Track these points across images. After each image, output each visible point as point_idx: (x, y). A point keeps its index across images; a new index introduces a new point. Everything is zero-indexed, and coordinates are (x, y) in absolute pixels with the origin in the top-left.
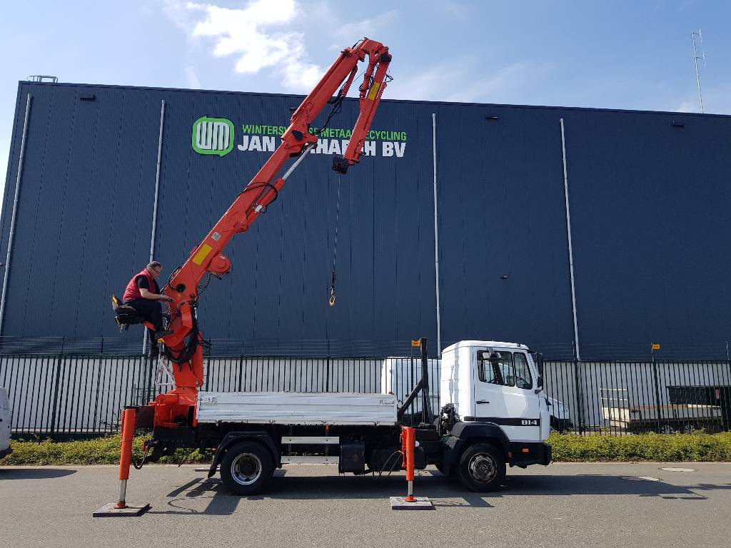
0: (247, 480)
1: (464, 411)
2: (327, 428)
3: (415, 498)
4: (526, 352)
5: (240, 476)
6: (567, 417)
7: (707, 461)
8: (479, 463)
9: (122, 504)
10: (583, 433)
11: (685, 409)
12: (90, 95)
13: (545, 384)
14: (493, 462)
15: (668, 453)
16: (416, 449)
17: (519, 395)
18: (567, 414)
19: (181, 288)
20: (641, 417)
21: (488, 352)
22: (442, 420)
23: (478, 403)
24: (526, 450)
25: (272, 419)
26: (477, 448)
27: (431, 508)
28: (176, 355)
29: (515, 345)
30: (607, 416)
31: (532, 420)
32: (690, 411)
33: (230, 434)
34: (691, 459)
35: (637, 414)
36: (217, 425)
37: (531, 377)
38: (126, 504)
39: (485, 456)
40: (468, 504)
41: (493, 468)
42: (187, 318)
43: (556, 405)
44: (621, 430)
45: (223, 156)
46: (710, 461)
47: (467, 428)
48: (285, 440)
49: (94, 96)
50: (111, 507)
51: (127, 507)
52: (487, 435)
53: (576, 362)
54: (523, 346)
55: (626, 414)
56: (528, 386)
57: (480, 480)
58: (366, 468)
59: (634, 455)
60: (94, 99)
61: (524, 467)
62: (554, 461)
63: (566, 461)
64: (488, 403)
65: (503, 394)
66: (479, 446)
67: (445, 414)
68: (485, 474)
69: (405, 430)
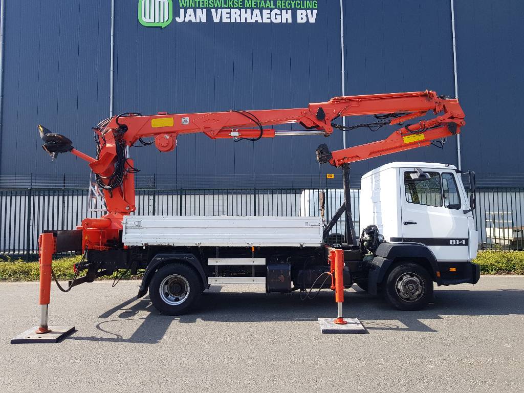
0: (177, 300)
1: (389, 232)
2: (253, 250)
3: (345, 320)
4: (454, 172)
5: (169, 297)
8: (407, 283)
9: (45, 329)
14: (421, 281)
17: (447, 215)
21: (415, 172)
22: (364, 241)
23: (406, 223)
24: (453, 270)
25: (198, 242)
26: (404, 267)
27: (364, 332)
29: (443, 166)
30: (489, 234)
31: (460, 240)
33: (158, 257)
36: (144, 248)
37: (459, 197)
38: (49, 329)
39: (412, 276)
41: (420, 289)
44: (505, 247)
45: (164, 28)
47: (394, 248)
48: (212, 262)
50: (32, 333)
51: (50, 332)
52: (414, 256)
54: (452, 166)
56: (456, 206)
57: (407, 299)
58: (292, 286)
64: (416, 223)
65: (428, 214)
66: (407, 266)
67: (366, 236)
68: (413, 294)
69: (333, 252)
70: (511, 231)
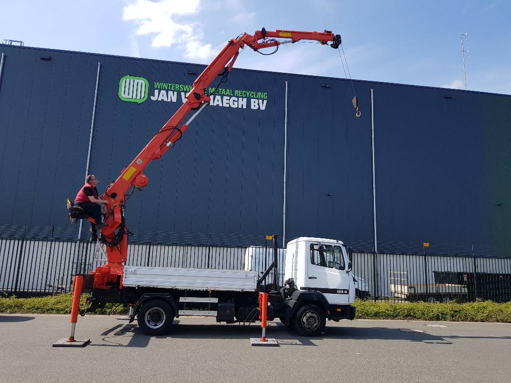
0: (155, 325)
1: (300, 283)
2: (210, 292)
3: (266, 339)
4: (341, 246)
5: (151, 323)
6: (367, 290)
7: (455, 321)
8: (309, 318)
9: (72, 339)
10: (377, 301)
11: (444, 286)
12: (47, 56)
13: (353, 267)
14: (318, 317)
15: (431, 315)
16: (268, 307)
17: (336, 274)
18: (367, 288)
19: (114, 195)
20: (415, 290)
21: (317, 245)
22: (286, 289)
23: (310, 278)
24: (339, 310)
25: (173, 285)
27: (277, 345)
28: (109, 241)
29: (335, 241)
30: (393, 289)
32: (447, 288)
33: (146, 295)
34: (445, 319)
35: (413, 289)
36: (137, 288)
37: (344, 262)
38: (75, 339)
39: (312, 313)
40: (301, 343)
41: (317, 321)
42: (118, 216)
43: (360, 282)
44: (402, 299)
45: (140, 104)
46: (458, 321)
47: (302, 294)
48: (182, 300)
49: (50, 57)
50: (64, 341)
51: (75, 341)
52: (315, 299)
53: (374, 253)
54: (340, 242)
55: (405, 289)
56: (342, 268)
57: (309, 328)
58: (235, 319)
59: (409, 315)
60: (50, 59)
61: (338, 321)
62: (357, 318)
63: (365, 319)
64: (316, 278)
65: (326, 273)
66: (309, 306)
67: (287, 285)
68: (312, 325)
69: (261, 295)
70: (406, 287)
